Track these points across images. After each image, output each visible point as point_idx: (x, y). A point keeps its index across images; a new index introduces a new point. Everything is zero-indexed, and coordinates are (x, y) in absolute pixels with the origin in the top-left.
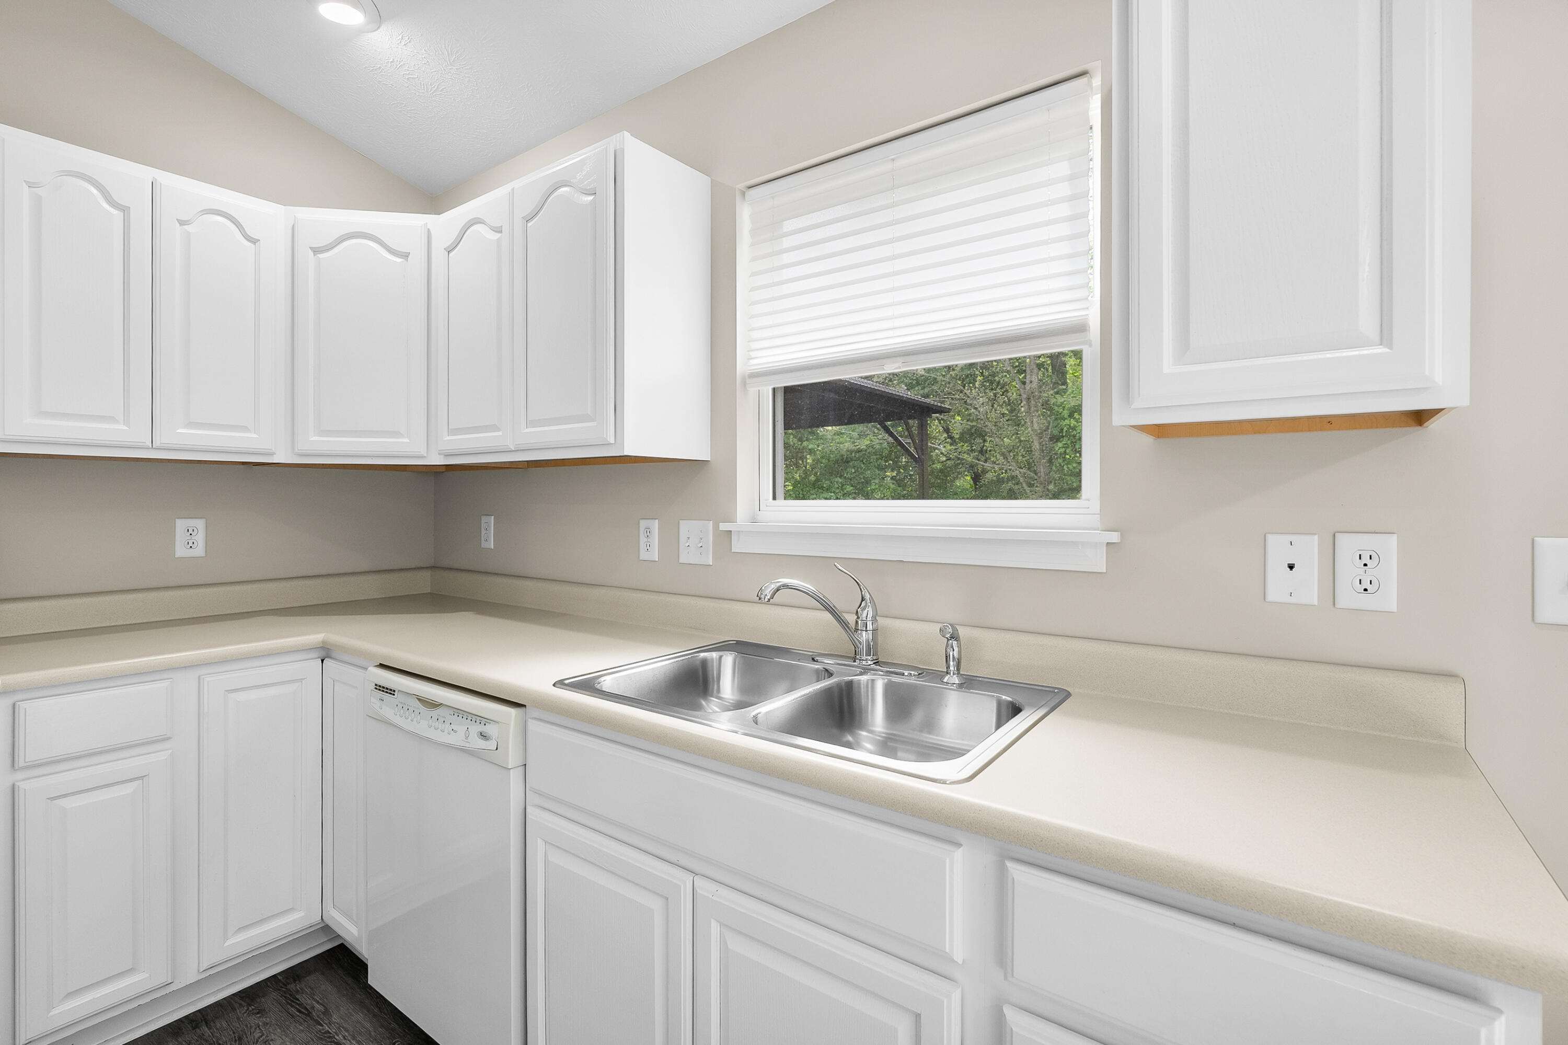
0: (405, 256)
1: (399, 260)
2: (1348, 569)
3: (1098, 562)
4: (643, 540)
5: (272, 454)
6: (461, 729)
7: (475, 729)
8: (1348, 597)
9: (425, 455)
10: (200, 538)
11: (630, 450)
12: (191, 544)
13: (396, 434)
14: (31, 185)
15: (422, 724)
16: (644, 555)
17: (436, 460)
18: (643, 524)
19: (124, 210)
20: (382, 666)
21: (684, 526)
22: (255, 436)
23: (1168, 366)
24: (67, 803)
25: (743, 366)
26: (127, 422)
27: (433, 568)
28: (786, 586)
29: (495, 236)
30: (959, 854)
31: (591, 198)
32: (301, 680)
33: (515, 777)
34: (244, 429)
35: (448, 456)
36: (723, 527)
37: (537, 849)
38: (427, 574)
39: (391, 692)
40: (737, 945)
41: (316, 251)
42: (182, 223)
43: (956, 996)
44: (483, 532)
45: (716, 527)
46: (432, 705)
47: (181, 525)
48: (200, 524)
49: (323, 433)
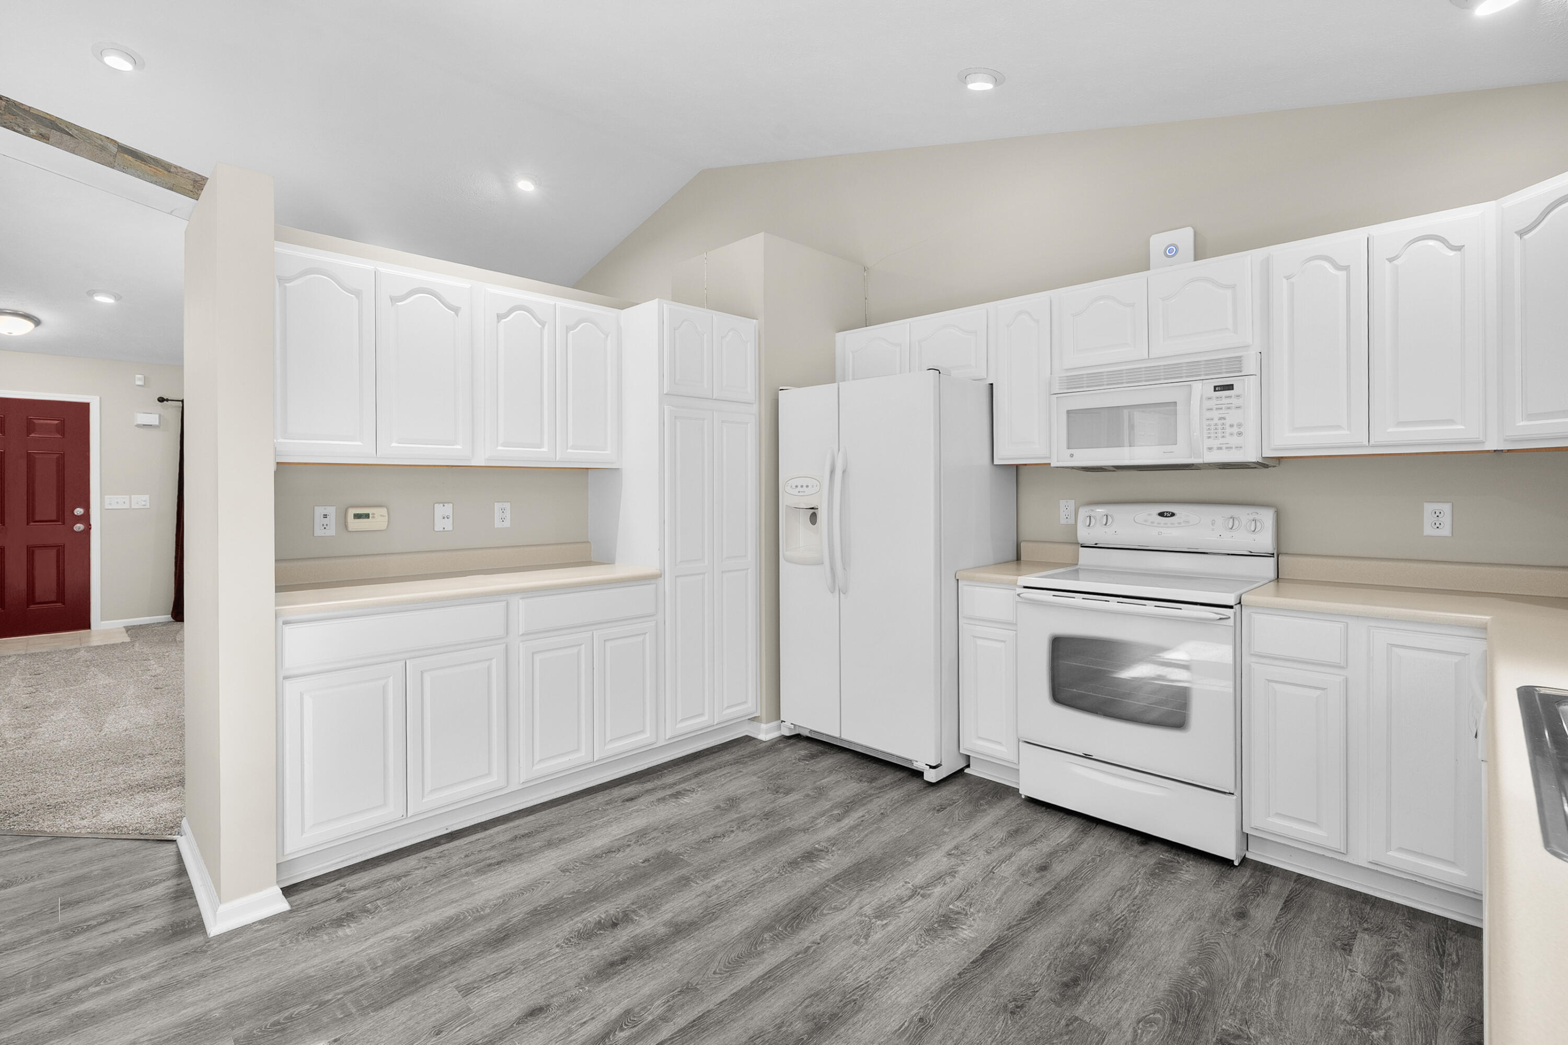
5: (1483, 442)
10: (1447, 520)
12: (1438, 525)
14: (1288, 278)
26: (1348, 428)
41: (1522, 233)
47: (1429, 508)
48: (1446, 508)
49: (1530, 417)
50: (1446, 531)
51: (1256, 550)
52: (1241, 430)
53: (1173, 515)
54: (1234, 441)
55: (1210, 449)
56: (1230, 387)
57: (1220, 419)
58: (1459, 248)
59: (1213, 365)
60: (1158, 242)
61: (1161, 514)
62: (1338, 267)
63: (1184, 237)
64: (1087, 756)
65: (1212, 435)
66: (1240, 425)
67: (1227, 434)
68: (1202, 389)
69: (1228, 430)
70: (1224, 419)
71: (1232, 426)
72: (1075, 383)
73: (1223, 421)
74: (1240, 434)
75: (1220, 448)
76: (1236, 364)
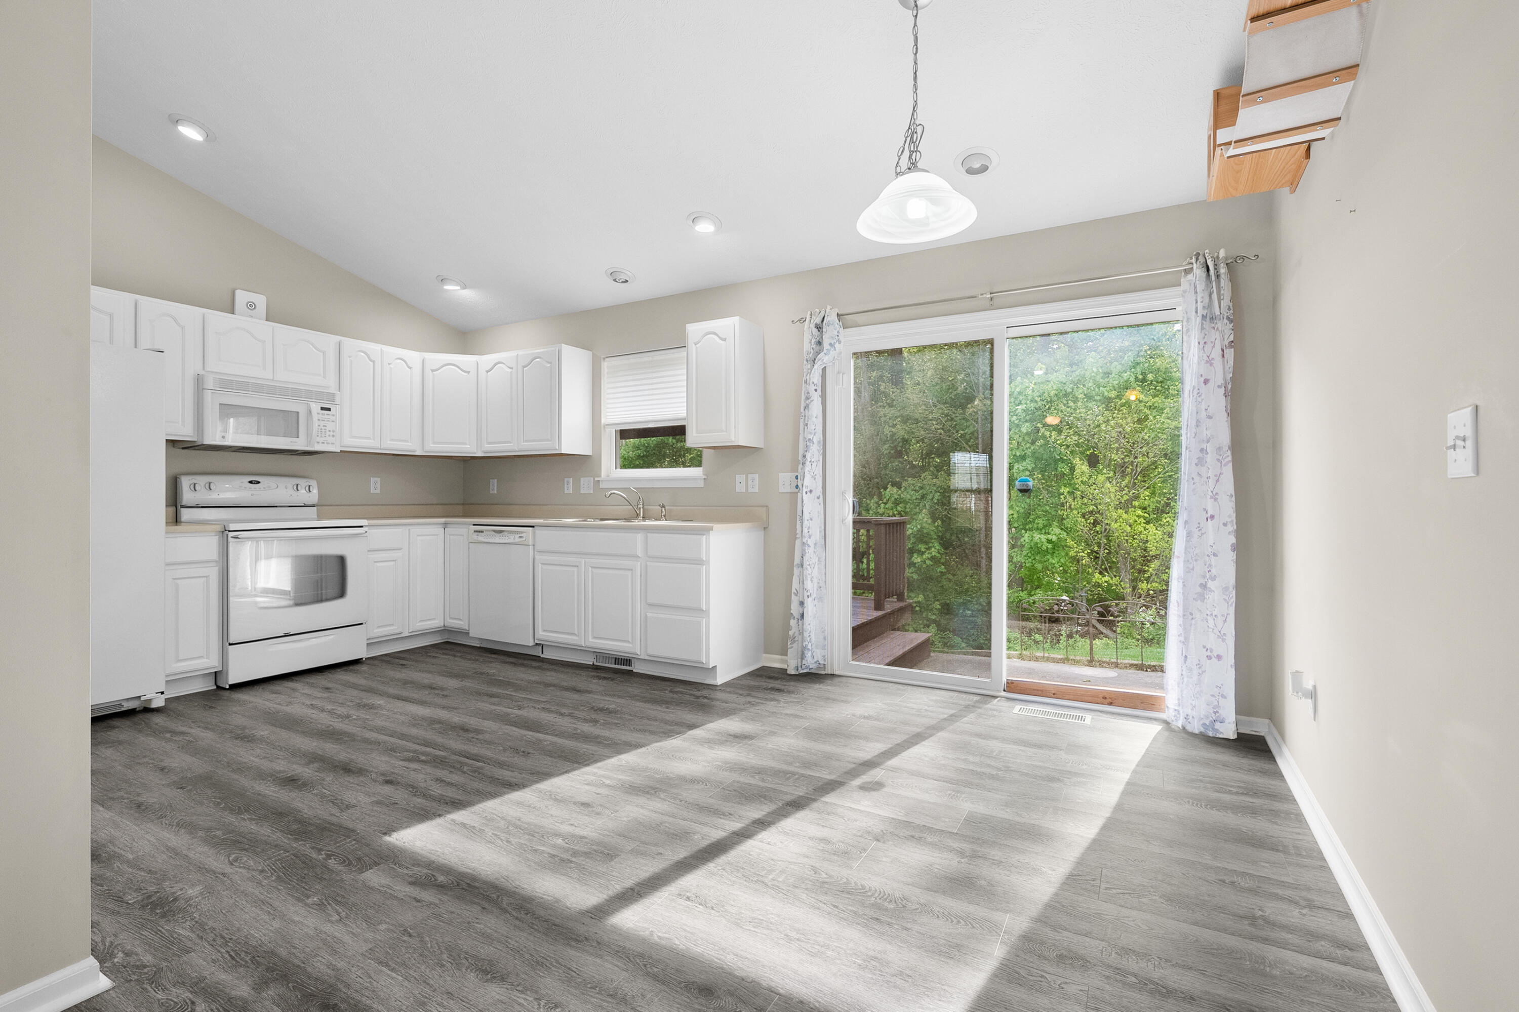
0: (468, 372)
1: (466, 374)
2: (750, 482)
3: (701, 484)
4: (566, 485)
5: (414, 451)
6: (512, 537)
7: (517, 536)
8: (750, 490)
9: (476, 451)
10: (378, 486)
11: (564, 451)
12: (375, 488)
13: (465, 444)
14: (350, 357)
15: (498, 539)
16: (566, 492)
17: (480, 454)
18: (566, 480)
19: (374, 362)
20: (474, 525)
21: (582, 479)
22: (411, 444)
23: (695, 434)
24: (378, 564)
25: (604, 421)
26: (374, 440)
27: (463, 504)
28: (614, 493)
29: (510, 370)
30: (639, 535)
31: (549, 365)
32: (437, 535)
33: (531, 547)
34: (407, 441)
35: (485, 453)
36: (597, 479)
37: (539, 567)
38: (461, 507)
39: (482, 532)
40: (595, 571)
41: (433, 371)
42: (389, 364)
43: (639, 563)
44: (491, 486)
45: (594, 479)
46: (501, 532)
47: (374, 479)
48: (378, 479)
49: (434, 443)
50: (378, 491)
51: (307, 504)
52: (335, 434)
53: (259, 482)
54: (331, 439)
55: (318, 442)
56: (329, 409)
57: (324, 426)
58: (410, 368)
59: (318, 395)
60: (242, 297)
61: (251, 482)
62: (371, 360)
63: (261, 301)
64: (287, 635)
65: (319, 435)
66: (333, 431)
67: (327, 435)
68: (315, 407)
69: (328, 433)
70: (326, 426)
71: (330, 431)
72: (226, 384)
73: (325, 428)
74: (333, 436)
75: (323, 443)
76: (331, 397)
